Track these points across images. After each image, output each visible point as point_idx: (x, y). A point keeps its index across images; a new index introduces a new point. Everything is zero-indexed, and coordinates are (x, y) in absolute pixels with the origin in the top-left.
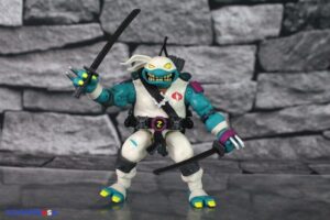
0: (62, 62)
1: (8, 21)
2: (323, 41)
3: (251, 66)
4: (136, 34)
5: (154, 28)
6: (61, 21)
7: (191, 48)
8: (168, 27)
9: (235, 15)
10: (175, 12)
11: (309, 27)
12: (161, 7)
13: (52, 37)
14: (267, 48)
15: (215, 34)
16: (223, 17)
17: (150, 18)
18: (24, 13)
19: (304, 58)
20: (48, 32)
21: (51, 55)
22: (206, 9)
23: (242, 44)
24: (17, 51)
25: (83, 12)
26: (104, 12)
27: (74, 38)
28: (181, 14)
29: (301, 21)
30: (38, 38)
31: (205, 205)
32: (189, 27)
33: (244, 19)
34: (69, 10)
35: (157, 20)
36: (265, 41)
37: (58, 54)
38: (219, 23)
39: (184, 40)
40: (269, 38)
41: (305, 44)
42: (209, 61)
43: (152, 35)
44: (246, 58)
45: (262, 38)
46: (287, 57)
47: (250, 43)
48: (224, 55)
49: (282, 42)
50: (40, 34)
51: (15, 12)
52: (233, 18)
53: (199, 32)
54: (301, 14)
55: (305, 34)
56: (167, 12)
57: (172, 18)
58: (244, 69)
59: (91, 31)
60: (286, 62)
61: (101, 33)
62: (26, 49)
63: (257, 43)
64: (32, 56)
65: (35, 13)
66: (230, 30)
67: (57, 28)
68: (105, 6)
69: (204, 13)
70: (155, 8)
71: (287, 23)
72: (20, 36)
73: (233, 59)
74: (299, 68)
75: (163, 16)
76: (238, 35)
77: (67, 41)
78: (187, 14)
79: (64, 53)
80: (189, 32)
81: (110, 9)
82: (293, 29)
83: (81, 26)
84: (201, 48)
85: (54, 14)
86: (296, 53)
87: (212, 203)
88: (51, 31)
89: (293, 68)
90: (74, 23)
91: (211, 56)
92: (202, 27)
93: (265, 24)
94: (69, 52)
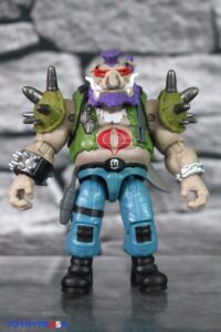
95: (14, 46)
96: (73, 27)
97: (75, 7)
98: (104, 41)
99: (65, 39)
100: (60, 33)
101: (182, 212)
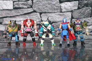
0: (23, 18)
1: (9, 8)
2: (89, 10)
3: (70, 17)
4: (41, 10)
5: (46, 9)
6: (23, 8)
7: (55, 13)
8: (49, 8)
9: (66, 4)
10: (51, 4)
11: (85, 6)
12: (47, 3)
13: (21, 12)
14: (74, 13)
15: (61, 9)
16: (63, 5)
17: (45, 6)
18: (13, 6)
19: (84, 14)
20: (20, 11)
21: (21, 16)
22: (59, 3)
23: (68, 12)
24: (12, 16)
25: (28, 5)
26: (33, 5)
27: (26, 12)
28: (52, 5)
29: (83, 5)
30: (17, 12)
31: (54, 45)
32: (55, 8)
33: (68, 5)
34: (25, 5)
35: (47, 7)
36: (74, 11)
37: (22, 16)
38: (62, 7)
39: (53, 11)
40: (75, 10)
41: (84, 11)
42: (60, 16)
43: (45, 10)
44: (69, 15)
45: (73, 10)
46: (79, 15)
47: (70, 11)
48: (64, 15)
49: (78, 11)
50: (18, 11)
51: (11, 6)
52: (66, 5)
53: (57, 9)
54: (83, 3)
55: (84, 8)
56: (49, 4)
57: (50, 6)
58: (69, 18)
59: (30, 10)
60: (79, 16)
61: (33, 11)
62: (14, 15)
63: (72, 11)
64: (16, 17)
65: (16, 6)
66: (65, 8)
67: (22, 9)
68: (34, 4)
69: (58, 4)
70: (46, 4)
71: (79, 6)
72: (13, 12)
73: (66, 15)
74: (83, 17)
75: (48, 6)
76: (67, 9)
77: (24, 13)
78: (54, 5)
79: (24, 16)
80: (55, 9)
81: (35, 4)
82: (81, 7)
83: (28, 9)
84: (58, 13)
85: (21, 6)
86: (82, 13)
87: (55, 45)
88: (20, 10)
89: (81, 17)
90: (26, 8)
91: (60, 15)
92: (58, 8)
93: (74, 6)
94: (25, 15)
95: (30, 12)
96: (39, 9)
97: (39, 5)
98: (43, 11)
99: (38, 10)
100: (37, 9)
101: (56, 37)
